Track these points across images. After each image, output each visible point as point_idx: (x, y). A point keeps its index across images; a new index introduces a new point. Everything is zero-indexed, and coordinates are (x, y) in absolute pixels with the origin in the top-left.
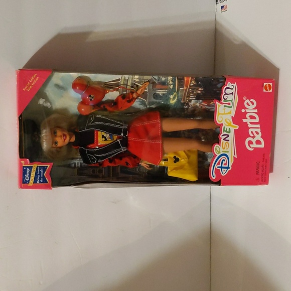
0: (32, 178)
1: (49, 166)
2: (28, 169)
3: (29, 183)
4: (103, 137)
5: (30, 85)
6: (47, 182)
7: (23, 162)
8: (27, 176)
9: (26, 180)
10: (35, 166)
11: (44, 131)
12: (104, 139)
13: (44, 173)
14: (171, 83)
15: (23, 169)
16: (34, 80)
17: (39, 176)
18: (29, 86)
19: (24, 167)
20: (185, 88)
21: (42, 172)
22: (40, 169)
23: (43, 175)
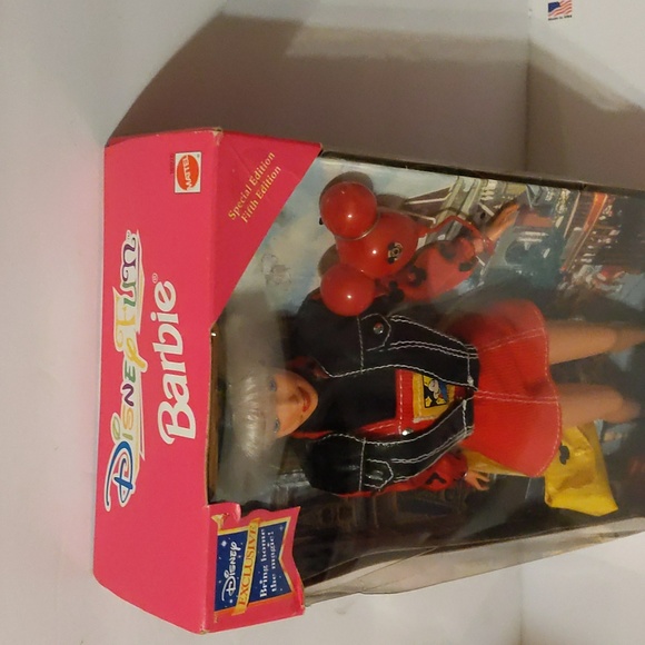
0: (247, 580)
1: (288, 520)
2: (234, 547)
3: (234, 604)
4: (427, 393)
5: (252, 197)
6: (287, 590)
7: (218, 518)
8: (229, 575)
9: (226, 593)
10: (252, 528)
11: (250, 384)
12: (429, 401)
13: (277, 553)
14: (562, 208)
15: (220, 546)
16: (264, 177)
17: (265, 568)
18: (247, 203)
19: (221, 538)
20: (586, 225)
21: (273, 549)
22: (268, 540)
23: (277, 561)
